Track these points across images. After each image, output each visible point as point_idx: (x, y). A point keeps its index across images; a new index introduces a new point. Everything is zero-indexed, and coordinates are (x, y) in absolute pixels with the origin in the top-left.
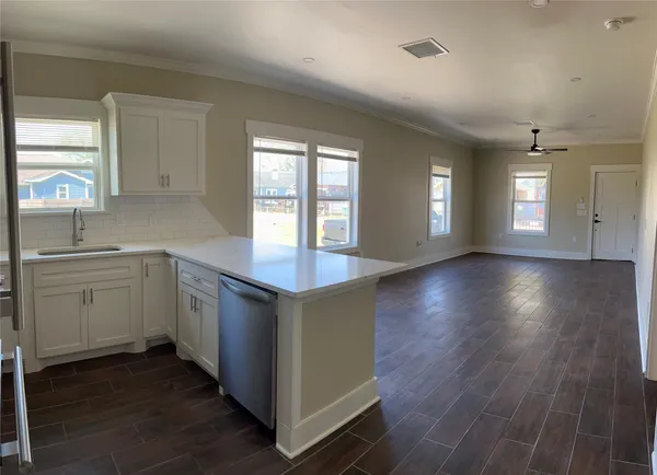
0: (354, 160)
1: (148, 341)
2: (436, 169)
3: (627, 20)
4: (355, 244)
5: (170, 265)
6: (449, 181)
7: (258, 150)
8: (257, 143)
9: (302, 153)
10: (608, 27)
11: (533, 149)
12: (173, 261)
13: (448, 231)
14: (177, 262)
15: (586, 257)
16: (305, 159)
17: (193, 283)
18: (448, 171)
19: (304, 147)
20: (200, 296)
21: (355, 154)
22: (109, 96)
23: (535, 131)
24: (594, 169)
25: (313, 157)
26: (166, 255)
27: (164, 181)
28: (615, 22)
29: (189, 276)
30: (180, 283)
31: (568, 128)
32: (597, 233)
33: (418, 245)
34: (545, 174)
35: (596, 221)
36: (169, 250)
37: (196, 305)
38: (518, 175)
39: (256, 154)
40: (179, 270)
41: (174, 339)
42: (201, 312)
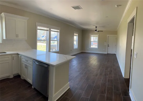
0: (58, 32)
1: (14, 75)
2: (75, 34)
3: (120, 5)
4: (58, 50)
5: (19, 57)
6: (77, 37)
7: (39, 29)
8: (38, 28)
9: (48, 30)
10: (116, 7)
11: (96, 31)
12: (20, 56)
13: (77, 48)
14: (21, 56)
15: (106, 53)
16: (48, 32)
17: (25, 61)
18: (77, 35)
19: (48, 29)
20: (27, 64)
21: (59, 31)
22: (3, 13)
23: (96, 27)
24: (108, 35)
25: (50, 31)
26: (18, 54)
27: (17, 36)
28: (118, 6)
29: (24, 60)
30: (22, 61)
31: (103, 27)
32: (108, 48)
33: (71, 50)
34: (97, 36)
35: (108, 46)
36: (19, 53)
37: (26, 67)
38: (92, 36)
39: (38, 30)
40: (22, 58)
41: (20, 74)
42: (28, 68)
